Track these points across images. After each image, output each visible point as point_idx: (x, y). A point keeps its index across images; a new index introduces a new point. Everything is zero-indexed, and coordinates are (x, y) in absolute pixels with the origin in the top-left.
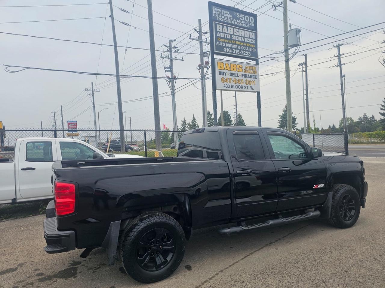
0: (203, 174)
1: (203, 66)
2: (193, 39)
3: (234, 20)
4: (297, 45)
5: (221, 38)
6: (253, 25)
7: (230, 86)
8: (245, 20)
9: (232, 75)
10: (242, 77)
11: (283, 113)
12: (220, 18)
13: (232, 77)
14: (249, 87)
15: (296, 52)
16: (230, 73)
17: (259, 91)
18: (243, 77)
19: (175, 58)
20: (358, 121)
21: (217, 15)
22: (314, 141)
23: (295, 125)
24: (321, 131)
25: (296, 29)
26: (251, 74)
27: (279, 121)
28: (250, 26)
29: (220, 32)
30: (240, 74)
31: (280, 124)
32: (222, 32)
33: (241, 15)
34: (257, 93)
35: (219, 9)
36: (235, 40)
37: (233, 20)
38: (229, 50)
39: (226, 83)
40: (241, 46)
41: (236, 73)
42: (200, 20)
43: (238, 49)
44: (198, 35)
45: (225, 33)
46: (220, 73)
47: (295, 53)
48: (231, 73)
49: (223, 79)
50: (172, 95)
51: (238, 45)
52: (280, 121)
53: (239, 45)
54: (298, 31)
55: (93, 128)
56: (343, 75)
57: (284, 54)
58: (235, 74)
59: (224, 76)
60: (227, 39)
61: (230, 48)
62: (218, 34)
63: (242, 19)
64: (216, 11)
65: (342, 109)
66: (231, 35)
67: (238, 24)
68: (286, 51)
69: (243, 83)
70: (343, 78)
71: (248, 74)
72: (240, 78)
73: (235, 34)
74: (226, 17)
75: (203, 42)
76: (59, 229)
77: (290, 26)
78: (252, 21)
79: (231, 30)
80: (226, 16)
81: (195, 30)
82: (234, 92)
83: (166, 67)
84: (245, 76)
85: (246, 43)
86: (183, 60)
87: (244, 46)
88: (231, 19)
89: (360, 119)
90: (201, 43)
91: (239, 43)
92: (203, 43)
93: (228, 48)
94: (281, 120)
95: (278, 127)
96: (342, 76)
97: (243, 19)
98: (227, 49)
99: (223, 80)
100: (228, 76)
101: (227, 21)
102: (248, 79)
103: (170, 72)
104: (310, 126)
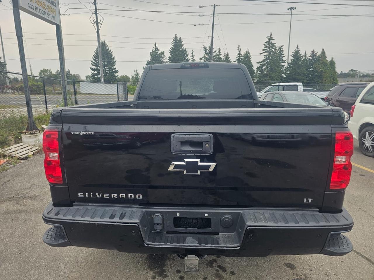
7: (34, 7)
14: (51, 16)
34: (55, 26)
69: (45, 8)
102: (50, 5)
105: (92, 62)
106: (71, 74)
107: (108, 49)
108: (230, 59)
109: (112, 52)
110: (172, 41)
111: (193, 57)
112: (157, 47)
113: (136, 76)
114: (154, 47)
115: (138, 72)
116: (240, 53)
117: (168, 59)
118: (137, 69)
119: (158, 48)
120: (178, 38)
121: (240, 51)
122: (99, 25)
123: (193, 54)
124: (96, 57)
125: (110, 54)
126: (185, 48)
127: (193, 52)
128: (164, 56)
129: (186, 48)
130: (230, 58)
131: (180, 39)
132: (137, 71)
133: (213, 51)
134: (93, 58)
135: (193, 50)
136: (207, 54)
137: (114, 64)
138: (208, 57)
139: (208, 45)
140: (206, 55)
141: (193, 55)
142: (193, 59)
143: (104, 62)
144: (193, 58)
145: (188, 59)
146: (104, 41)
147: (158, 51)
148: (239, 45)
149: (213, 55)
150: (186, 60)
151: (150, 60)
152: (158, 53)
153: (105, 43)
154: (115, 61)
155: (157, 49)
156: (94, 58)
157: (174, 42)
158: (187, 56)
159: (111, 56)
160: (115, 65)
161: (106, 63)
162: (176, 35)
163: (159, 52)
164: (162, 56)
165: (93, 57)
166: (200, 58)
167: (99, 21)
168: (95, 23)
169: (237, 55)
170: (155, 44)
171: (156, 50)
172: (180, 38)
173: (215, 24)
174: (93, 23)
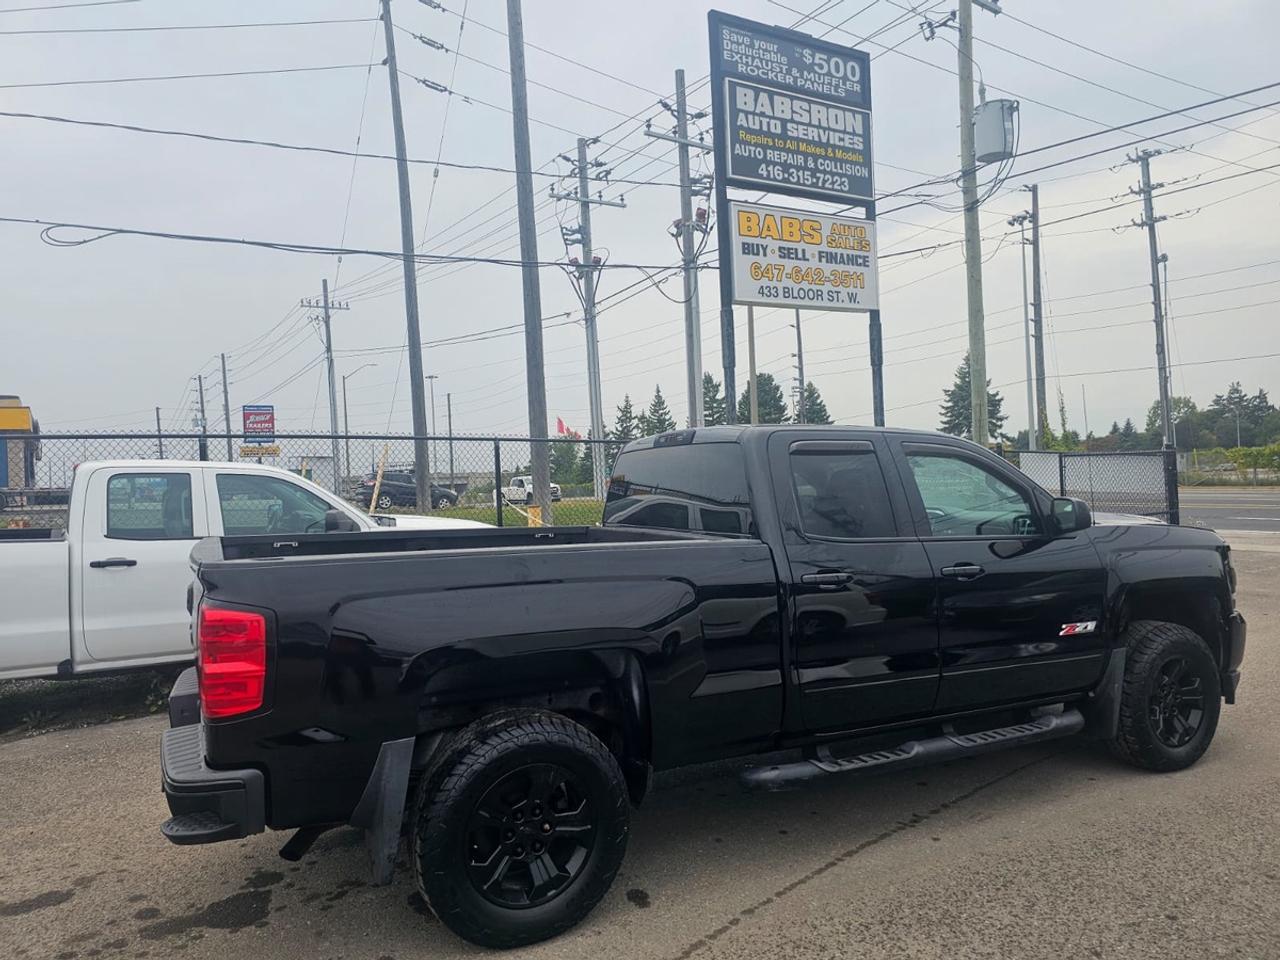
0: (689, 583)
1: (689, 226)
2: (659, 137)
3: (794, 71)
4: (1005, 155)
5: (749, 131)
6: (857, 88)
7: (781, 292)
8: (829, 74)
9: (786, 253)
10: (820, 261)
11: (958, 381)
12: (747, 64)
13: (786, 260)
14: (843, 296)
15: (1002, 176)
16: (780, 248)
17: (876, 308)
18: (824, 260)
19: (596, 198)
20: (1211, 408)
21: (737, 57)
22: (1061, 475)
23: (999, 423)
24: (1084, 442)
25: (1002, 101)
26: (850, 252)
27: (943, 407)
28: (847, 91)
29: (747, 113)
30: (812, 251)
31: (946, 419)
32: (754, 114)
33: (818, 56)
34: (868, 314)
35: (745, 36)
36: (798, 140)
37: (789, 72)
38: (777, 172)
39: (765, 282)
40: (816, 157)
41: (800, 247)
42: (680, 75)
43: (806, 168)
44: (675, 122)
45: (762, 114)
46: (747, 249)
47: (998, 182)
48: (784, 248)
49: (756, 267)
50: (586, 320)
51: (806, 155)
52: (947, 408)
53: (812, 155)
54: (1009, 108)
55: (327, 430)
56: (1159, 254)
57: (961, 183)
58: (796, 250)
59: (760, 259)
60: (769, 134)
61: (780, 164)
62: (741, 120)
63: (821, 67)
64: (732, 42)
65: (1157, 371)
66: (784, 122)
67: (808, 85)
68: (968, 174)
69: (822, 280)
70: (1161, 265)
71: (839, 251)
72: (814, 263)
73: (797, 118)
74: (767, 61)
75: (692, 146)
76: (213, 764)
77: (982, 92)
78: (854, 76)
79: (783, 106)
80: (770, 60)
81: (666, 106)
82: (794, 310)
83: (569, 228)
84: (831, 258)
85: (834, 147)
86: (624, 206)
87: (826, 158)
88: (785, 68)
89: (1217, 404)
90: (684, 149)
91: (811, 149)
92: (690, 148)
93: (775, 164)
94: (950, 404)
95: (942, 430)
96: (1157, 259)
97: (825, 71)
98: (771, 168)
99: (757, 271)
100: (773, 258)
101: (771, 75)
102: (841, 268)
103: (581, 246)
104: (1050, 426)
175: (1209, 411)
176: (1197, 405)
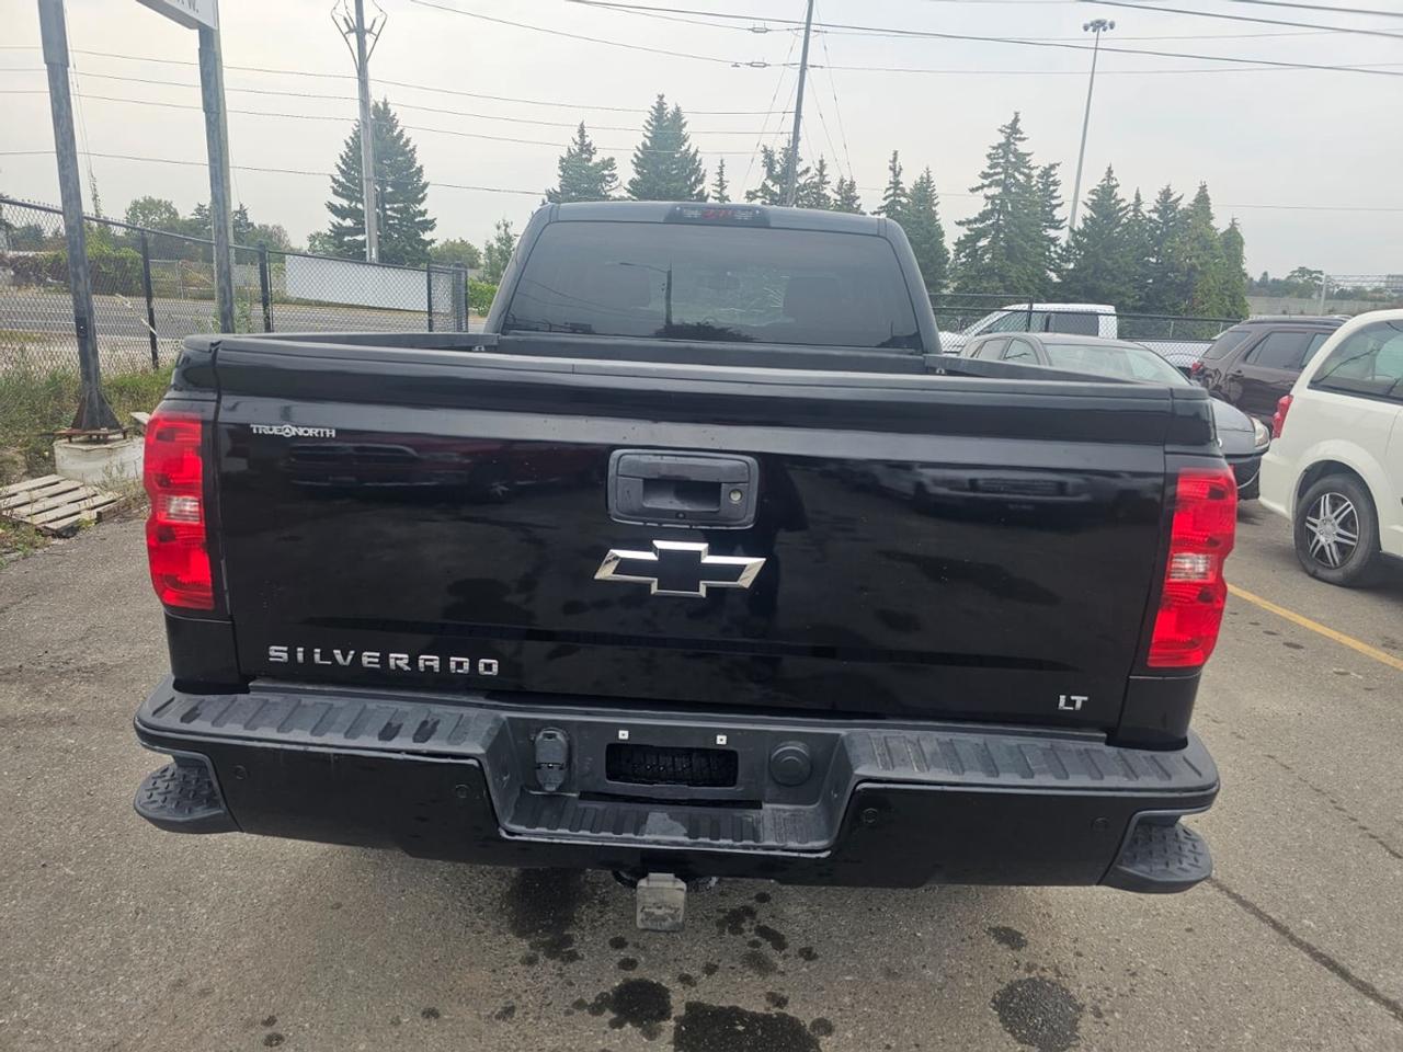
20: (193, 217)
34: (197, 31)
89: (200, 214)
105: (334, 180)
106: (252, 224)
107: (401, 135)
108: (858, 202)
109: (414, 149)
110: (647, 122)
111: (722, 185)
112: (587, 140)
113: (504, 248)
114: (578, 139)
115: (511, 231)
116: (896, 184)
117: (628, 187)
118: (508, 220)
119: (590, 144)
120: (670, 109)
121: (896, 175)
122: (369, 39)
123: (721, 173)
124: (351, 162)
125: (404, 154)
126: (692, 151)
127: (721, 168)
128: (613, 176)
129: (697, 151)
130: (858, 198)
131: (677, 114)
132: (507, 226)
133: (800, 168)
134: (339, 168)
135: (722, 161)
136: (776, 179)
137: (420, 196)
138: (777, 189)
139: (779, 144)
140: (769, 183)
141: (721, 180)
142: (720, 193)
143: (383, 184)
144: (722, 189)
145: (702, 191)
146: (385, 104)
147: (591, 154)
148: (895, 153)
149: (797, 185)
150: (697, 195)
151: (558, 190)
152: (590, 164)
153: (386, 110)
154: (426, 185)
155: (586, 148)
156: (343, 167)
157: (654, 123)
158: (700, 181)
159: (412, 162)
160: (423, 199)
161: (389, 189)
162: (661, 97)
163: (596, 159)
164: (605, 176)
165: (340, 162)
166: (749, 193)
167: (367, 26)
168: (351, 31)
169: (888, 189)
170: (582, 126)
171: (581, 150)
172: (678, 109)
173: (812, 66)
174: (345, 29)
175: (192, 220)
176: (178, 211)
